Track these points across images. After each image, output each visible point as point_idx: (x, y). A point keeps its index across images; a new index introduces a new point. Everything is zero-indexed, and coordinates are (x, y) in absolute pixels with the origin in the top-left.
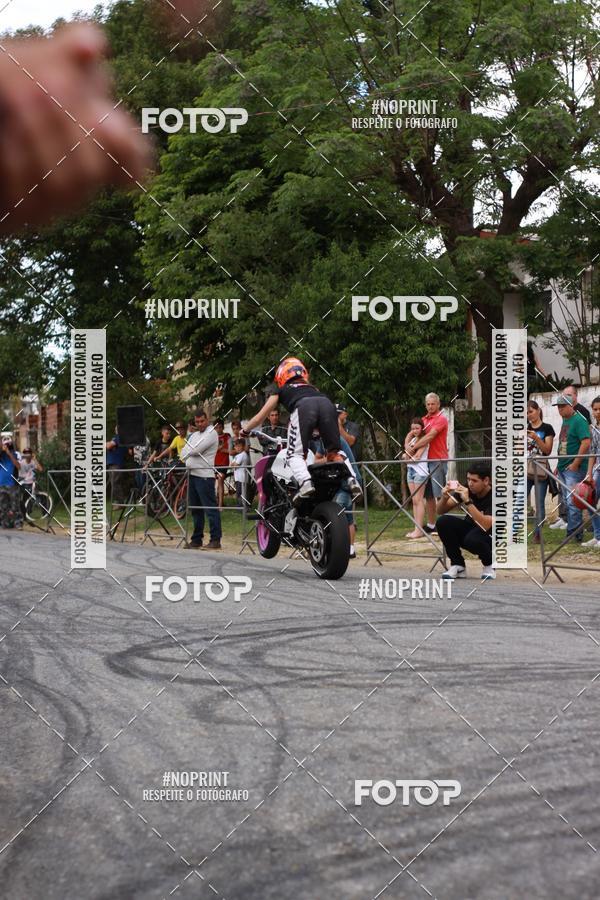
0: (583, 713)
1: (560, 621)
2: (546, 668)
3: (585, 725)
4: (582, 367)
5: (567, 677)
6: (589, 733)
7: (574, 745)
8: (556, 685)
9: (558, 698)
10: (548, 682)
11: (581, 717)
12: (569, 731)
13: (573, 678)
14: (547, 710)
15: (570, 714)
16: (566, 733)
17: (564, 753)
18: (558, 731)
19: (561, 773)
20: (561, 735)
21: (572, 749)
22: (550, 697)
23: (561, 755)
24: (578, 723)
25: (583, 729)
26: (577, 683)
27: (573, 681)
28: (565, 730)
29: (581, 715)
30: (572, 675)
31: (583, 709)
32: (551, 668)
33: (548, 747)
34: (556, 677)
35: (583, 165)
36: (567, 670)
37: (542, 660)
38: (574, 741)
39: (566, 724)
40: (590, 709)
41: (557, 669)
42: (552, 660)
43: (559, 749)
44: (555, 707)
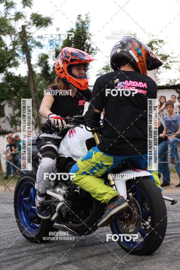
0: (13, 227)
1: (9, 202)
2: (2, 215)
3: (13, 230)
4: (14, 127)
5: (9, 217)
6: (14, 232)
7: (9, 236)
8: (5, 220)
9: (5, 223)
10: (3, 219)
11: (12, 228)
12: (8, 232)
13: (10, 217)
14: (2, 227)
15: (9, 227)
16: (7, 233)
17: (6, 238)
18: (5, 233)
19: (5, 244)
20: (6, 234)
21: (9, 237)
22: (3, 223)
23: (5, 239)
24: (11, 230)
25: (12, 231)
26: (11, 219)
27: (10, 218)
28: (7, 232)
29: (12, 227)
30: (10, 216)
31: (13, 226)
32: (4, 215)
33: (1, 238)
34: (5, 217)
35: (10, 66)
36: (9, 215)
37: (2, 213)
38: (10, 235)
39: (7, 230)
40: (15, 226)
41: (6, 215)
42: (5, 213)
43: (5, 238)
44: (4, 226)
